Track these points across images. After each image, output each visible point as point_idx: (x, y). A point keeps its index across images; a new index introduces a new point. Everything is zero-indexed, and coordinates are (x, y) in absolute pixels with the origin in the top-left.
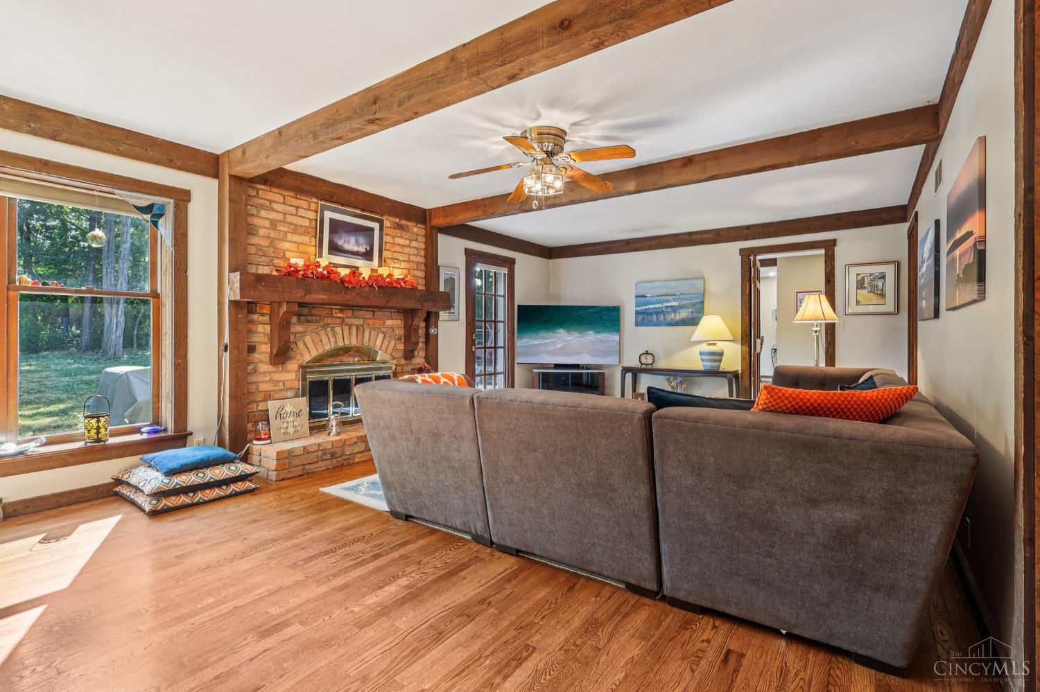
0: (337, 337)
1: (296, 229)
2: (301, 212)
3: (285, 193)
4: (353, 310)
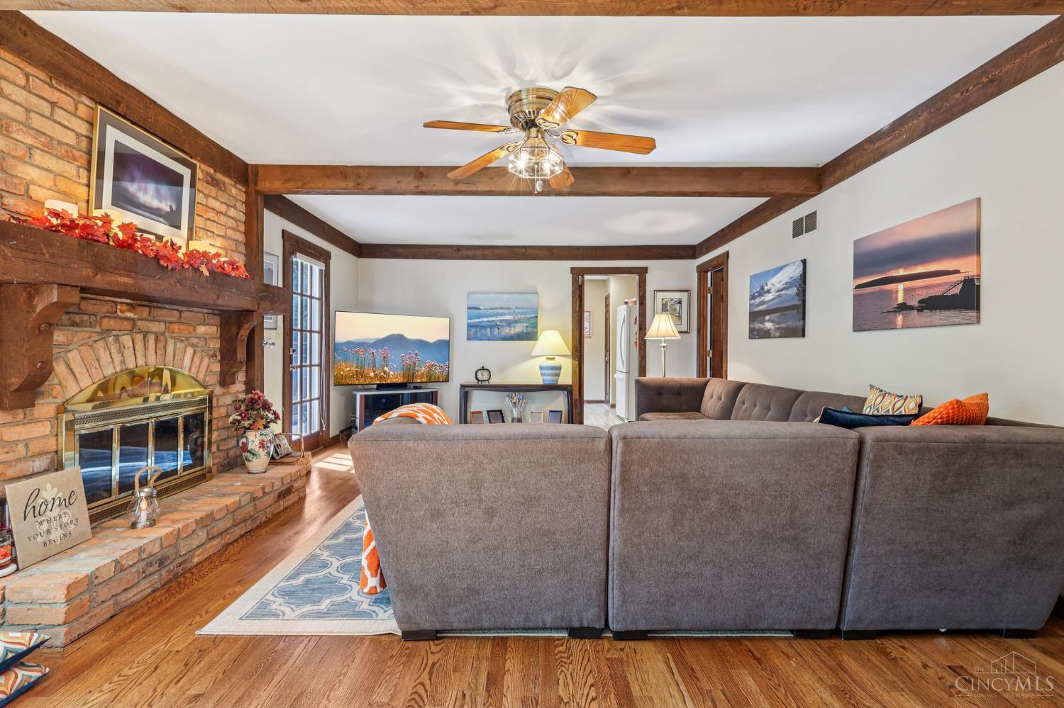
0: (125, 352)
1: (49, 145)
2: (60, 115)
3: (30, 69)
4: (150, 307)
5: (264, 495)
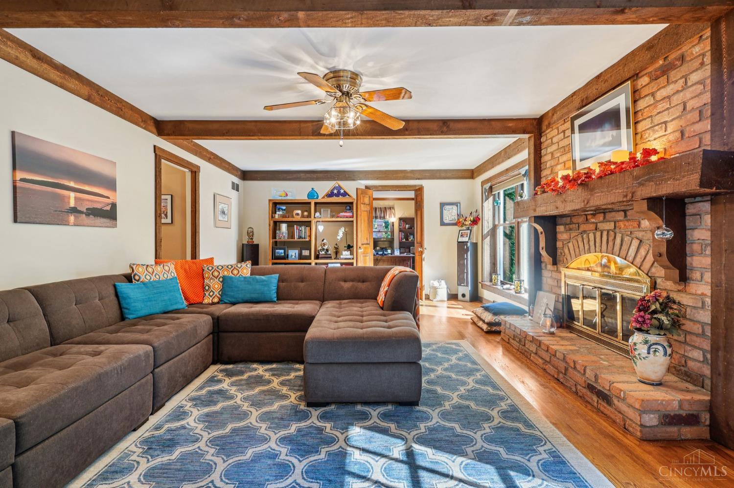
0: (590, 243)
4: (604, 212)
5: (575, 368)
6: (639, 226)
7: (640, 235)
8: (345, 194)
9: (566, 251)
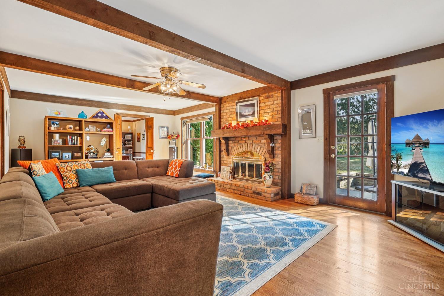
3: (229, 103)
5: (248, 188)
6: (261, 142)
7: (261, 145)
8: (107, 117)
9: (233, 150)
